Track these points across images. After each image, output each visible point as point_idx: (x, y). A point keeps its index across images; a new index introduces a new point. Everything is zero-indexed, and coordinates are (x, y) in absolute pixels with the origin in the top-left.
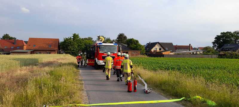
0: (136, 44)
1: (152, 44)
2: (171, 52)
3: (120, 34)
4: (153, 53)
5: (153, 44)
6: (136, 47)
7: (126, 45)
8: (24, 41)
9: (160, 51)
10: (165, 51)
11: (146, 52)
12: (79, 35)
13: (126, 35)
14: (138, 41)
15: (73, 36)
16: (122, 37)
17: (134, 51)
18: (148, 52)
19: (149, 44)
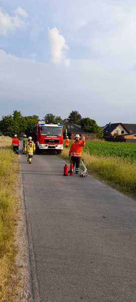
0: (91, 125)
1: (112, 125)
2: (135, 136)
3: (72, 112)
4: (113, 136)
6: (92, 129)
7: (80, 127)
9: (122, 134)
10: (129, 134)
11: (104, 135)
12: (21, 113)
13: (80, 113)
14: (95, 122)
15: (13, 114)
16: (74, 116)
17: (89, 134)
18: (107, 135)
19: (108, 125)
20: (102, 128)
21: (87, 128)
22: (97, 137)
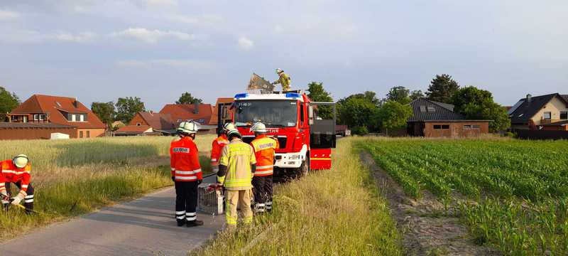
0: (480, 103)
1: (535, 99)
3: (438, 76)
4: (538, 126)
5: (541, 101)
6: (480, 111)
7: (451, 107)
9: (562, 120)
11: (512, 124)
12: (324, 87)
14: (490, 94)
15: (308, 88)
16: (441, 86)
17: (469, 124)
18: (522, 124)
19: (525, 100)
20: (509, 108)
21: (466, 110)
22: (492, 129)
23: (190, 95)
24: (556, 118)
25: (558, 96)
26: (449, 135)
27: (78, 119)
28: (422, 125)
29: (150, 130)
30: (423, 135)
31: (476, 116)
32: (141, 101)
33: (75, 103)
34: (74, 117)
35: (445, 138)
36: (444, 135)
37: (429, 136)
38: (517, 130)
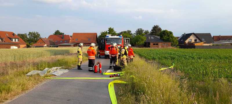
0: (169, 36)
1: (187, 35)
2: (204, 43)
4: (187, 44)
7: (159, 37)
8: (70, 36)
9: (195, 42)
10: (201, 41)
12: (114, 29)
13: (160, 27)
14: (172, 33)
15: (108, 30)
16: (156, 29)
17: (165, 43)
18: (182, 43)
19: (184, 35)
20: (178, 38)
21: (164, 38)
22: (172, 45)
23: (59, 31)
24: (193, 41)
25: (194, 34)
26: (158, 47)
27: (15, 40)
28: (149, 43)
29: (46, 45)
30: (150, 47)
31: (168, 40)
32: (39, 33)
33: (13, 34)
34: (14, 40)
35: (157, 48)
36: (157, 47)
37: (152, 47)
38: (180, 45)
